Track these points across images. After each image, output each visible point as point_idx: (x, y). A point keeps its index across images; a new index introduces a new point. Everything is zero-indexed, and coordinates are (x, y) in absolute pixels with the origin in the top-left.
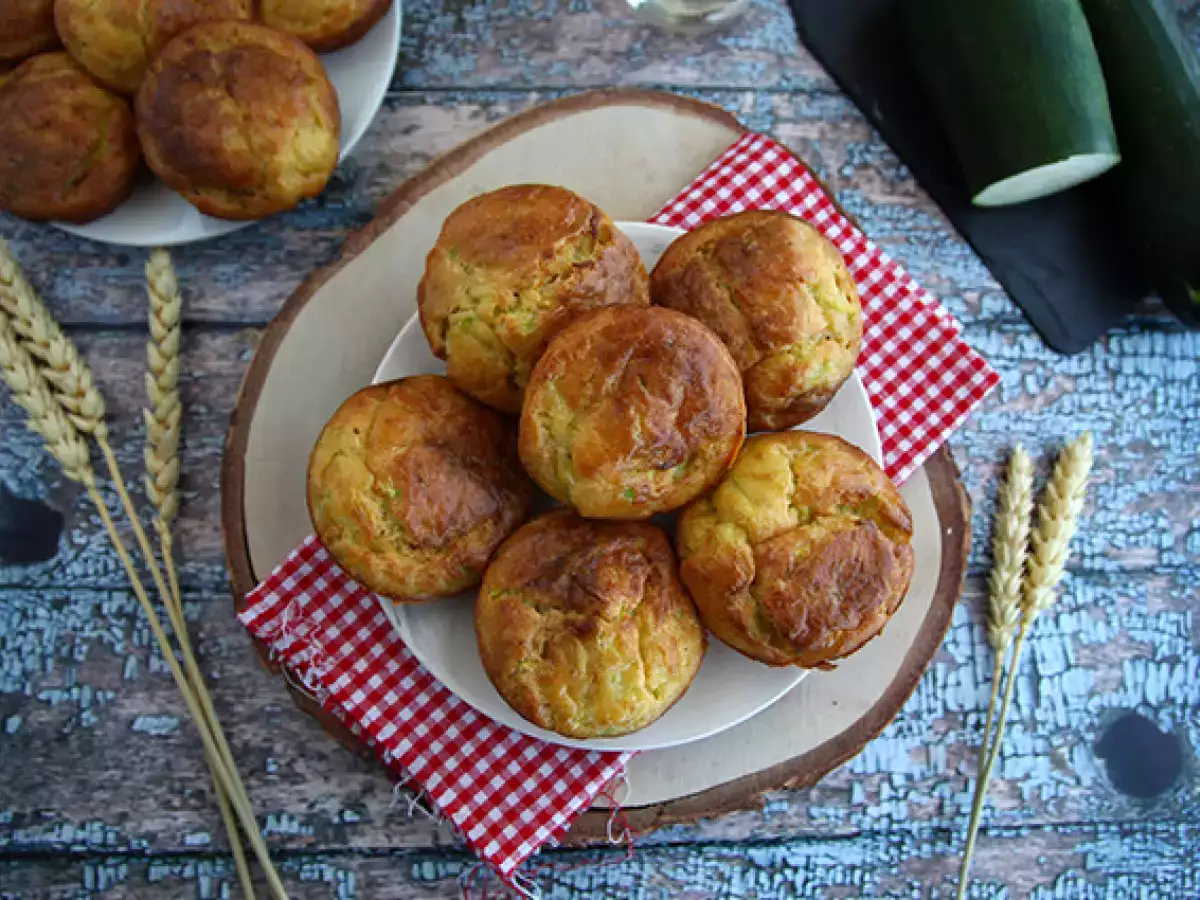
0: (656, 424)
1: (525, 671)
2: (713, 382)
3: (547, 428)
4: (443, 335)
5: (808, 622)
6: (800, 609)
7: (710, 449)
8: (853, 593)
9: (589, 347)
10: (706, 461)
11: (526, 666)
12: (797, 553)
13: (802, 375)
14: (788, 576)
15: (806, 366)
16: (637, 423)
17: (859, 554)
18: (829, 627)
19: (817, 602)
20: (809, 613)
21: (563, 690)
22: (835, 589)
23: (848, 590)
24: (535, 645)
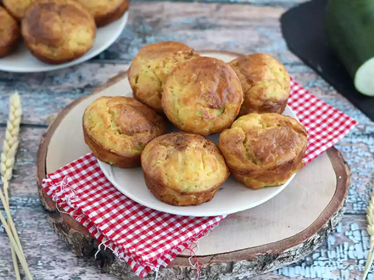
0: (209, 87)
1: (159, 163)
2: (230, 79)
3: (172, 92)
4: (136, 82)
5: (264, 150)
6: (261, 146)
7: (230, 106)
8: (281, 144)
9: (187, 65)
10: (228, 110)
11: (159, 161)
12: (261, 132)
13: (265, 91)
14: (257, 137)
15: (267, 88)
16: (203, 86)
17: (284, 133)
18: (272, 152)
19: (267, 144)
20: (265, 148)
21: (172, 168)
22: (274, 141)
23: (280, 143)
24: (163, 156)
